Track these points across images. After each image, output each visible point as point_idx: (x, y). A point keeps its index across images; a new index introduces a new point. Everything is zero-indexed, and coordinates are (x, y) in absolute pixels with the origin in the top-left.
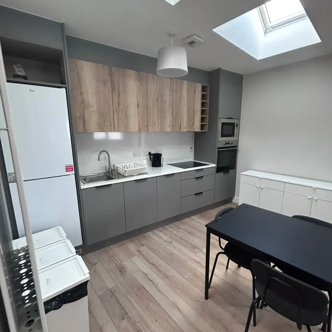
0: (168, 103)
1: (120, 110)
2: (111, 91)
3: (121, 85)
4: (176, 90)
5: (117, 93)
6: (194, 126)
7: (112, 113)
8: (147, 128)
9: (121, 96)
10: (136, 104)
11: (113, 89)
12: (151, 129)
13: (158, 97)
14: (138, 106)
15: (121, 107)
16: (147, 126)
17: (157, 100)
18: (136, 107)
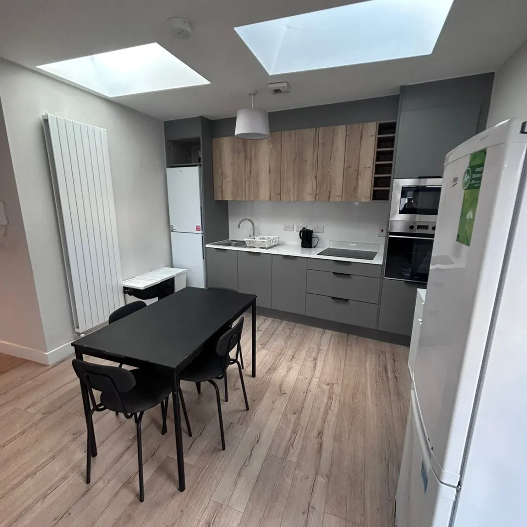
0: (309, 162)
1: (251, 178)
2: (244, 160)
3: (253, 152)
4: (323, 143)
5: (249, 161)
6: (357, 193)
7: (244, 181)
8: (279, 196)
9: (253, 163)
10: (268, 169)
11: (246, 157)
12: (284, 197)
13: (296, 158)
14: (270, 172)
15: (253, 174)
16: (280, 194)
17: (294, 161)
18: (268, 172)
